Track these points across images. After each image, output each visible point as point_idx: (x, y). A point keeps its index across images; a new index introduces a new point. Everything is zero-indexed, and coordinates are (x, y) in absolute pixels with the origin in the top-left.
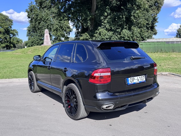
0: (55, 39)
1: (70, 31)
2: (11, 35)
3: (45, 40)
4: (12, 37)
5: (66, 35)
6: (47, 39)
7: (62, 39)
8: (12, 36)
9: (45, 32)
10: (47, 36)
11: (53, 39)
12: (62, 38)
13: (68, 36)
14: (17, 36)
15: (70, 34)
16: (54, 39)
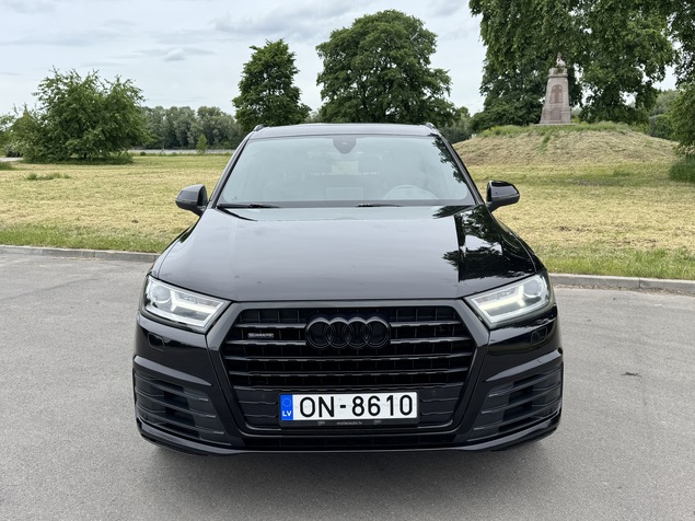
0: (594, 98)
1: (669, 61)
2: (425, 91)
3: (547, 107)
4: (430, 97)
5: (646, 79)
6: (556, 102)
7: (624, 98)
8: (429, 94)
9: (552, 71)
10: (557, 90)
11: (584, 101)
12: (626, 93)
13: (656, 85)
14: (446, 93)
15: (663, 73)
16: (589, 99)
